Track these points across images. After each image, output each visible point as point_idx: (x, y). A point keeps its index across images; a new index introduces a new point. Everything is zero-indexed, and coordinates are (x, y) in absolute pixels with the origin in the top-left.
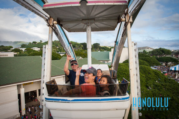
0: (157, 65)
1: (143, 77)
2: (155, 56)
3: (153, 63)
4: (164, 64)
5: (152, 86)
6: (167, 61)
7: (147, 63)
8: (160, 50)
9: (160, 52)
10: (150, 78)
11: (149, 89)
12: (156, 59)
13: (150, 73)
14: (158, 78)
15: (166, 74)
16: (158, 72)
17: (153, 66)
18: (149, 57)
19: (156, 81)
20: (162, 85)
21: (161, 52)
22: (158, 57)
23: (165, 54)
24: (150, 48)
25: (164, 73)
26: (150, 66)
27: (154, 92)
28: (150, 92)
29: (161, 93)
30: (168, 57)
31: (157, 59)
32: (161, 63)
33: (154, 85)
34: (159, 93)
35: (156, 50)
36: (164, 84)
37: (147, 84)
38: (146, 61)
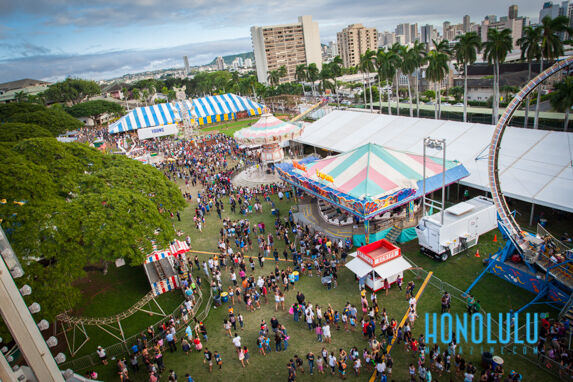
0: (74, 127)
1: (43, 171)
2: (59, 105)
3: (62, 126)
4: (91, 122)
5: (77, 187)
6: (96, 111)
7: (42, 130)
8: (70, 85)
9: (70, 90)
10: (65, 170)
11: (71, 197)
12: (64, 113)
13: (59, 157)
14: (85, 162)
15: (104, 146)
16: (80, 147)
17: (62, 133)
18: (44, 109)
19: (82, 172)
20: (101, 177)
21: (73, 90)
22: (70, 104)
23: (85, 95)
24: (37, 82)
25: (98, 145)
26: (56, 136)
27: (86, 201)
28: (77, 206)
29: (103, 197)
30: (95, 102)
31: (69, 111)
32: (81, 120)
33: (80, 183)
34: (100, 200)
35: (58, 85)
36: (103, 172)
37: (61, 186)
38: (37, 122)
